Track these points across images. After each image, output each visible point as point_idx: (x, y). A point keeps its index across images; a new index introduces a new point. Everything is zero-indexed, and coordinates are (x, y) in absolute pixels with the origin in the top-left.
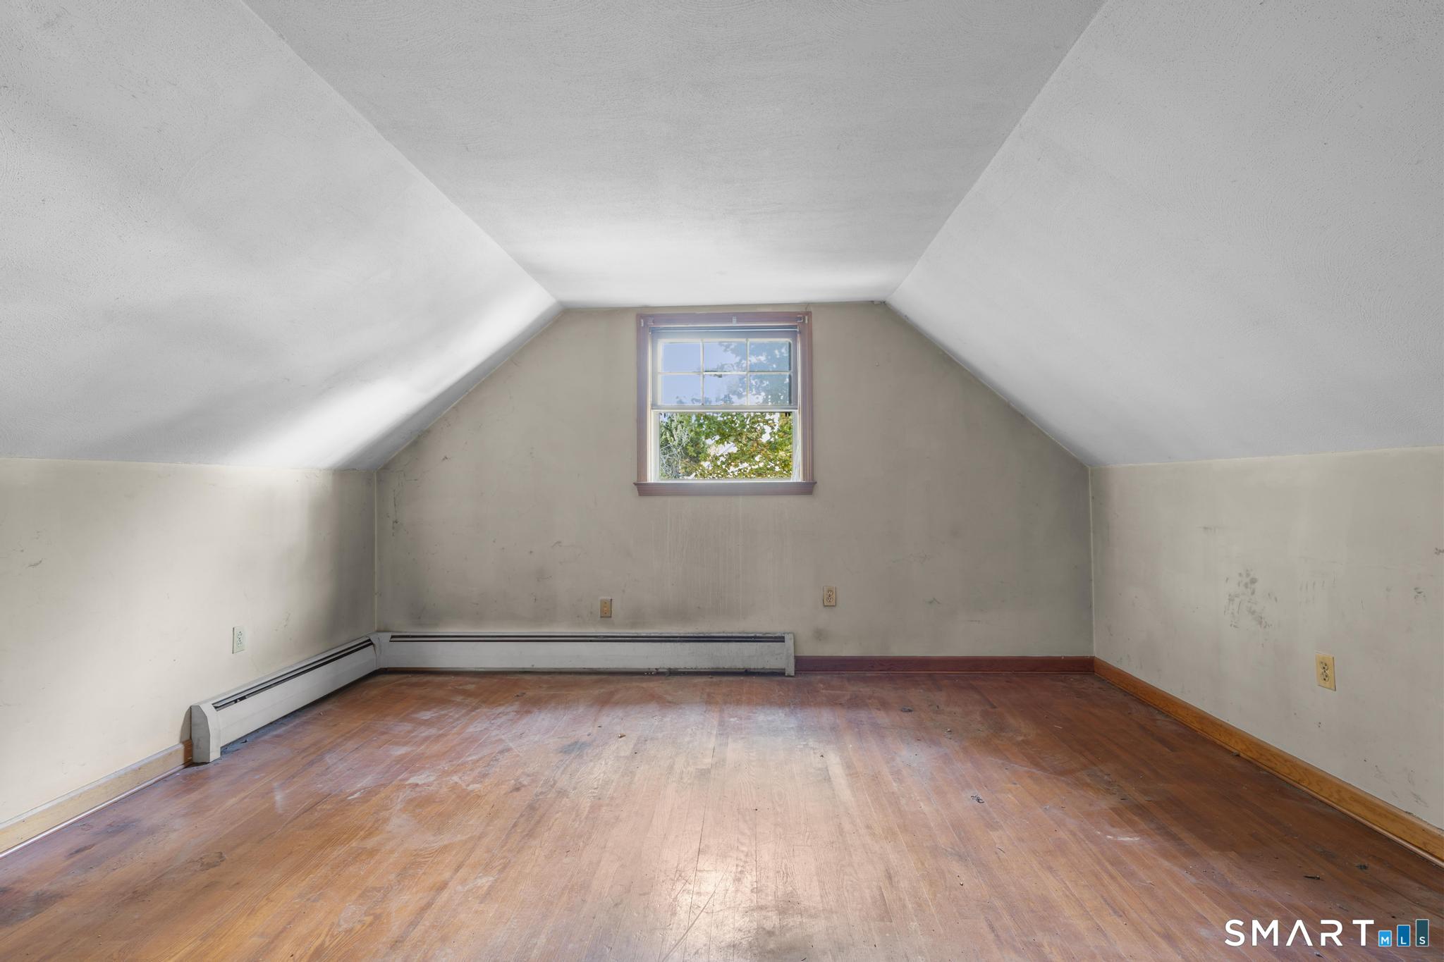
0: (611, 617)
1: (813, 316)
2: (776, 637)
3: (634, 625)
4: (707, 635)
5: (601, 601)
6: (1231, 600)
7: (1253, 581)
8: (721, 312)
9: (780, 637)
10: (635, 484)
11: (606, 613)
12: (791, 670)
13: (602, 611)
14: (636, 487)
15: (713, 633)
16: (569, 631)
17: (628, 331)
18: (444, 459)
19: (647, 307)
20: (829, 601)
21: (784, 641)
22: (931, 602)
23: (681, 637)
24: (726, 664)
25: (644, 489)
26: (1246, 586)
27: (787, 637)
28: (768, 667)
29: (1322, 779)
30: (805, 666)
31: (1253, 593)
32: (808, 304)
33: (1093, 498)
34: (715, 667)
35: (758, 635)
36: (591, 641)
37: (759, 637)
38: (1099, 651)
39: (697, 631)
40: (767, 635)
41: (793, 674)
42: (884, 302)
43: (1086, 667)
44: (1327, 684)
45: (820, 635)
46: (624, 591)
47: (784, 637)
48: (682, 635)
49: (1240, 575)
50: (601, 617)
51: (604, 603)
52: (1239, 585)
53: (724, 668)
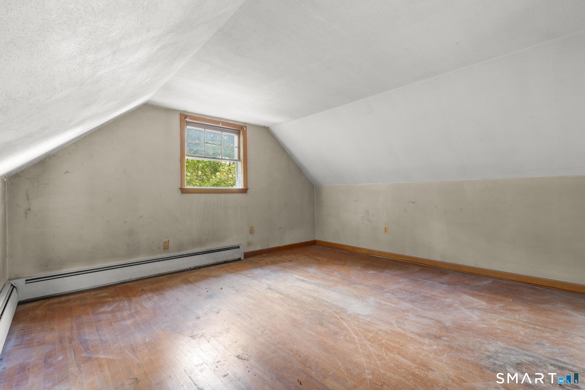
0: (168, 248)
1: (247, 127)
2: (236, 247)
3: (179, 250)
4: (211, 250)
5: (164, 242)
6: (362, 217)
7: (368, 212)
8: (215, 120)
9: (238, 247)
10: (180, 188)
11: (166, 248)
12: (242, 258)
13: (164, 246)
14: (180, 190)
15: (213, 249)
16: (148, 258)
17: (176, 120)
18: (66, 173)
19: (185, 111)
20: (252, 231)
21: (239, 248)
22: (280, 229)
23: (201, 252)
24: (220, 260)
25: (183, 191)
26: (366, 214)
27: (240, 246)
28: (235, 258)
29: (385, 253)
30: (247, 255)
31: (368, 215)
32: (245, 123)
33: (316, 194)
34: (216, 262)
35: (230, 247)
36: (159, 261)
37: (230, 248)
38: (317, 238)
39: (206, 249)
40: (233, 246)
41: (243, 259)
42: (268, 127)
43: (313, 243)
44: (386, 232)
45: (249, 244)
46: (174, 236)
47: (239, 247)
48: (201, 251)
49: (365, 211)
50: (164, 249)
51: (165, 243)
52: (364, 214)
53: (220, 262)
